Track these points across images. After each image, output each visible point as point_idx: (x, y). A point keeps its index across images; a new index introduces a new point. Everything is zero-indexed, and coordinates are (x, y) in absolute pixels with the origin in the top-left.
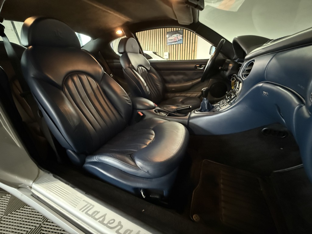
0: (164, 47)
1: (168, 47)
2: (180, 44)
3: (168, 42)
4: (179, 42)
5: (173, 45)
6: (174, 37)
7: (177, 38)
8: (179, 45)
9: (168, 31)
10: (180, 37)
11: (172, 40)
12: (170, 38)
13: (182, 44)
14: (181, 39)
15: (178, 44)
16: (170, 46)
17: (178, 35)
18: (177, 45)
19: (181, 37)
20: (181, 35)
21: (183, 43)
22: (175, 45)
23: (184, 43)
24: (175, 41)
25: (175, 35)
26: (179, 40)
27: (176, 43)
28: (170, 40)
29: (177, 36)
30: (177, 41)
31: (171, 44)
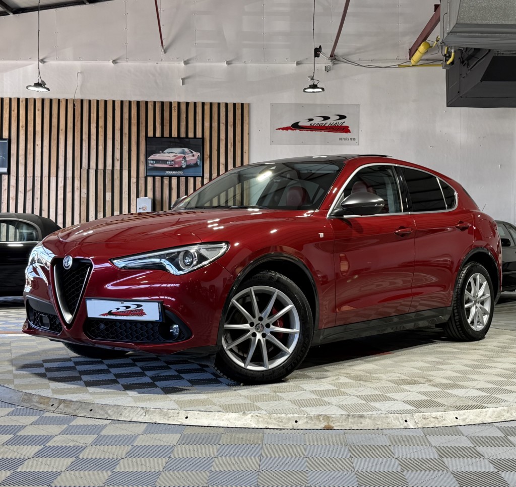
0: (134, 180)
1: (150, 180)
2: (195, 178)
3: (150, 165)
4: (190, 172)
5: (170, 177)
6: (172, 155)
7: (184, 158)
8: (191, 180)
9: (151, 134)
10: (192, 157)
11: (165, 162)
12: (157, 156)
13: (199, 180)
14: (196, 165)
15: (187, 178)
16: (158, 179)
17: (187, 150)
18: (183, 179)
19: (196, 157)
20: (196, 152)
21: (203, 177)
22: (174, 181)
23: (207, 175)
24: (177, 166)
25: (177, 150)
26: (188, 167)
27: (180, 173)
28: (157, 161)
29: (183, 153)
30: (184, 167)
31: (161, 174)
